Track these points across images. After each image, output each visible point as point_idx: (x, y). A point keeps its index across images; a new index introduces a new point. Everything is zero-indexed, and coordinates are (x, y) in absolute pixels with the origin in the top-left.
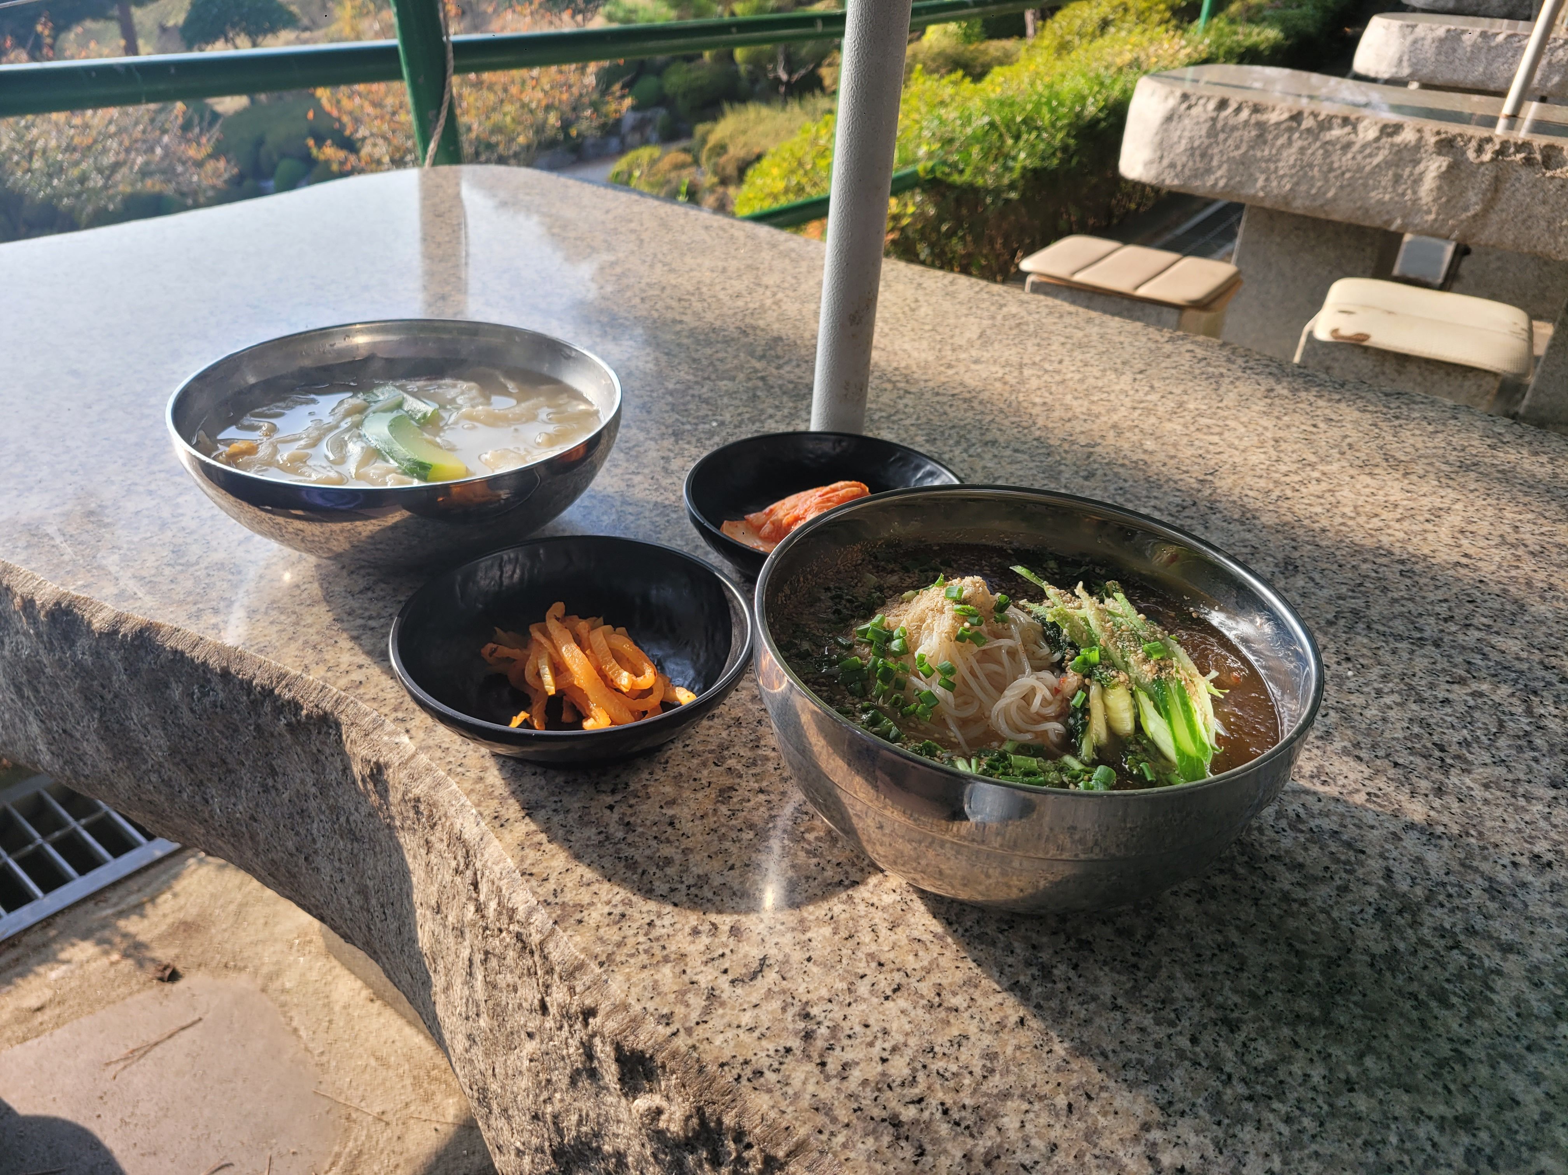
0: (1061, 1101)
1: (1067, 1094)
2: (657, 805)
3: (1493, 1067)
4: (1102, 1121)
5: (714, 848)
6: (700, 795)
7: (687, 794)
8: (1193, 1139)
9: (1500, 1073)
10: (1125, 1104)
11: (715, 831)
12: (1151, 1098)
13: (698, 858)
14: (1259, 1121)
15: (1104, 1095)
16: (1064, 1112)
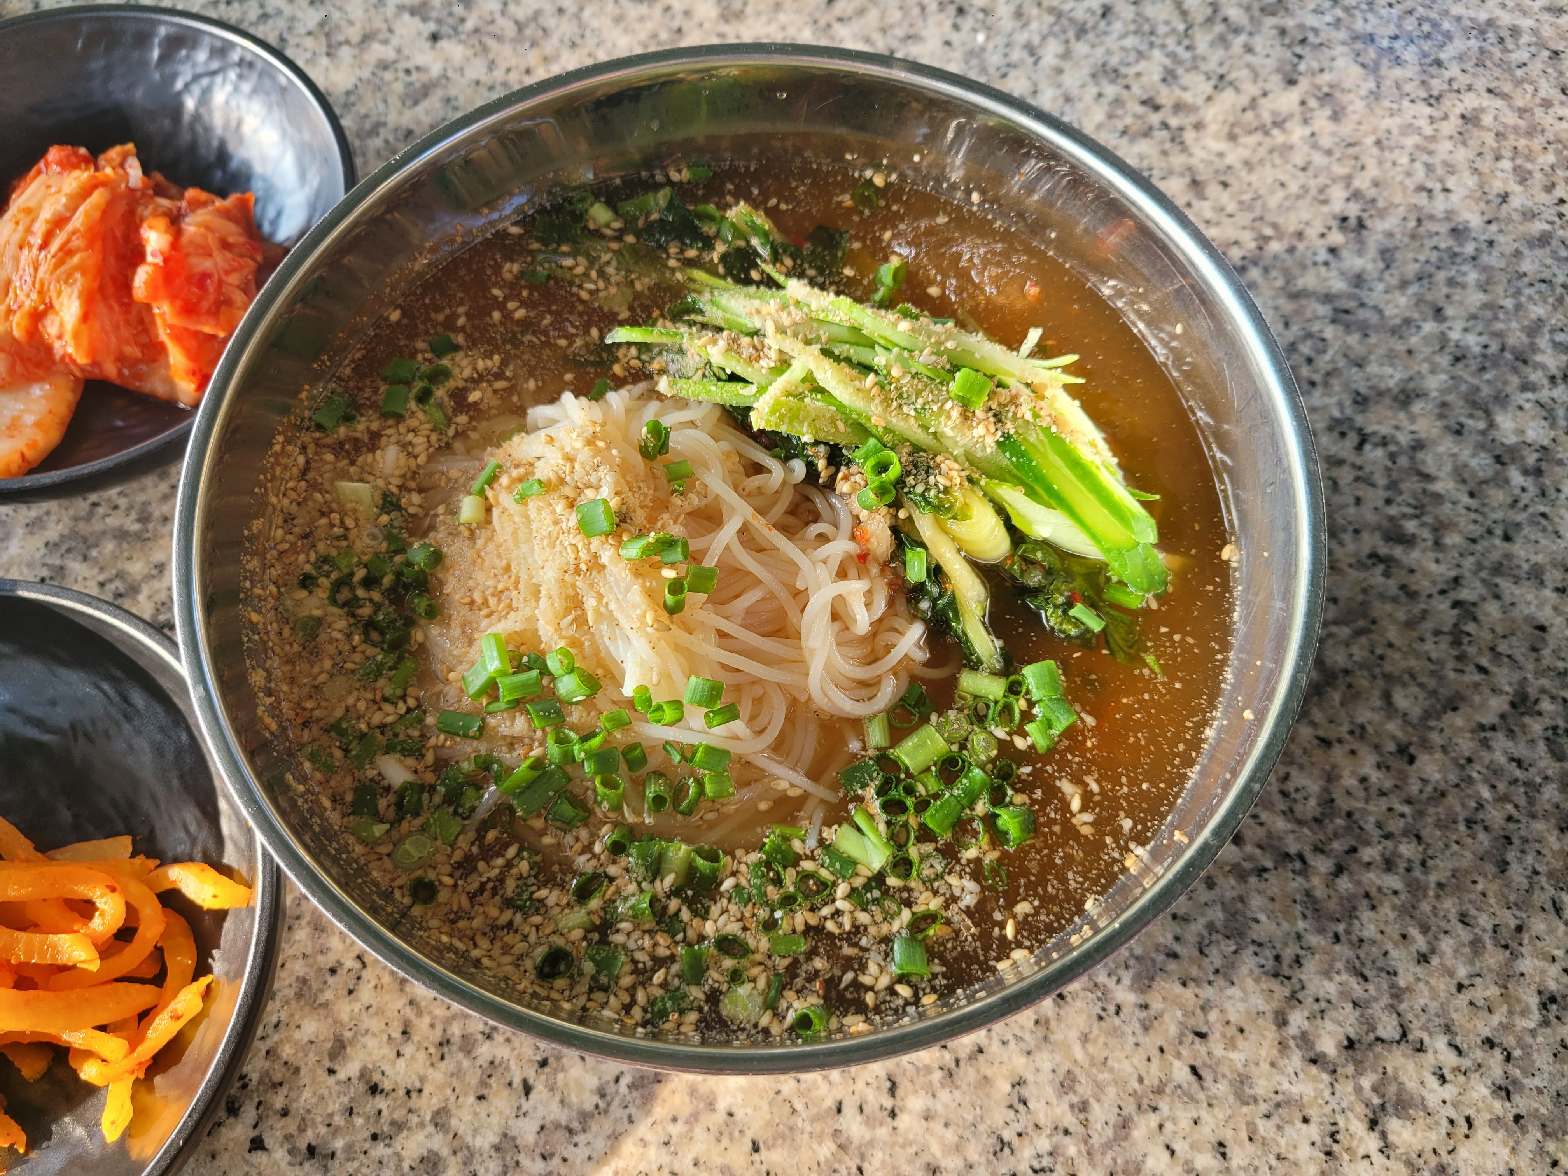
0: (1181, 1073)
1: (1178, 1055)
2: (322, 1074)
3: (1497, 597)
4: (1237, 1057)
5: (473, 1078)
6: (366, 994)
7: (345, 1010)
8: (1330, 988)
9: (1508, 599)
10: (1241, 1006)
11: (444, 1043)
12: (1257, 971)
13: (467, 1117)
14: (1367, 895)
15: (1213, 1016)
16: (1195, 1085)
